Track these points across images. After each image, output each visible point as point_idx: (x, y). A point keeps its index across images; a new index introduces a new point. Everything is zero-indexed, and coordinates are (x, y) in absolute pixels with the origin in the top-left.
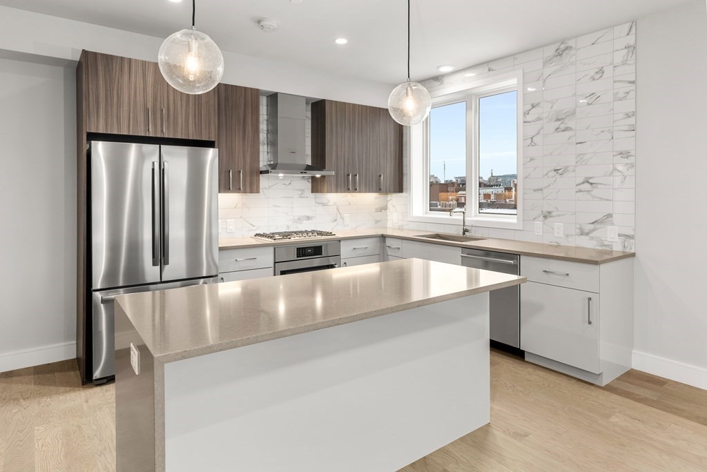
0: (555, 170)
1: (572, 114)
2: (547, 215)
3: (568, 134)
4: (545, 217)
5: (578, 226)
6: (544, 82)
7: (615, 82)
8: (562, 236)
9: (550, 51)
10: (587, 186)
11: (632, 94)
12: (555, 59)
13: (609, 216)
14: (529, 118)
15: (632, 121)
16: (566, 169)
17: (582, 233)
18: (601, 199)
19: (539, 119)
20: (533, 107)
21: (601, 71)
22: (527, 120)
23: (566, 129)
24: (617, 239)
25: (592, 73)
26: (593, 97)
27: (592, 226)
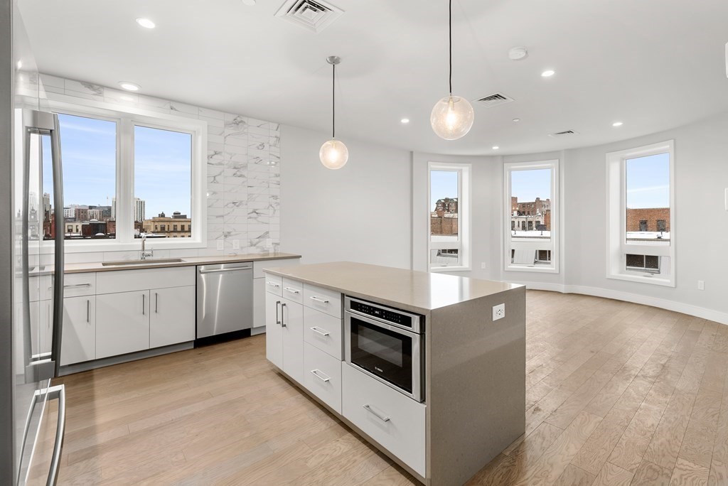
0: (234, 203)
1: (245, 166)
2: (227, 235)
3: (242, 179)
4: (226, 236)
5: (249, 241)
6: (225, 138)
7: (270, 154)
8: (238, 248)
9: (230, 118)
10: (254, 215)
11: (278, 164)
12: (233, 125)
13: (267, 233)
14: (212, 161)
15: (278, 179)
16: (241, 202)
17: (252, 245)
18: (263, 223)
19: (220, 164)
20: (216, 153)
21: (262, 145)
22: (210, 162)
23: (241, 176)
24: (272, 246)
25: (258, 144)
26: (258, 160)
27: (258, 240)
